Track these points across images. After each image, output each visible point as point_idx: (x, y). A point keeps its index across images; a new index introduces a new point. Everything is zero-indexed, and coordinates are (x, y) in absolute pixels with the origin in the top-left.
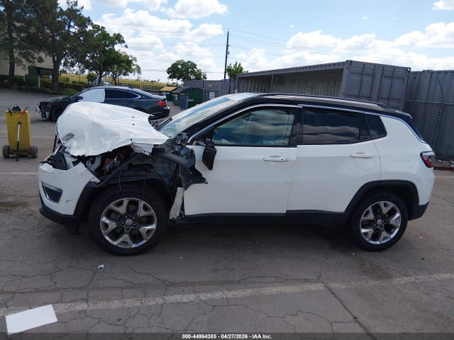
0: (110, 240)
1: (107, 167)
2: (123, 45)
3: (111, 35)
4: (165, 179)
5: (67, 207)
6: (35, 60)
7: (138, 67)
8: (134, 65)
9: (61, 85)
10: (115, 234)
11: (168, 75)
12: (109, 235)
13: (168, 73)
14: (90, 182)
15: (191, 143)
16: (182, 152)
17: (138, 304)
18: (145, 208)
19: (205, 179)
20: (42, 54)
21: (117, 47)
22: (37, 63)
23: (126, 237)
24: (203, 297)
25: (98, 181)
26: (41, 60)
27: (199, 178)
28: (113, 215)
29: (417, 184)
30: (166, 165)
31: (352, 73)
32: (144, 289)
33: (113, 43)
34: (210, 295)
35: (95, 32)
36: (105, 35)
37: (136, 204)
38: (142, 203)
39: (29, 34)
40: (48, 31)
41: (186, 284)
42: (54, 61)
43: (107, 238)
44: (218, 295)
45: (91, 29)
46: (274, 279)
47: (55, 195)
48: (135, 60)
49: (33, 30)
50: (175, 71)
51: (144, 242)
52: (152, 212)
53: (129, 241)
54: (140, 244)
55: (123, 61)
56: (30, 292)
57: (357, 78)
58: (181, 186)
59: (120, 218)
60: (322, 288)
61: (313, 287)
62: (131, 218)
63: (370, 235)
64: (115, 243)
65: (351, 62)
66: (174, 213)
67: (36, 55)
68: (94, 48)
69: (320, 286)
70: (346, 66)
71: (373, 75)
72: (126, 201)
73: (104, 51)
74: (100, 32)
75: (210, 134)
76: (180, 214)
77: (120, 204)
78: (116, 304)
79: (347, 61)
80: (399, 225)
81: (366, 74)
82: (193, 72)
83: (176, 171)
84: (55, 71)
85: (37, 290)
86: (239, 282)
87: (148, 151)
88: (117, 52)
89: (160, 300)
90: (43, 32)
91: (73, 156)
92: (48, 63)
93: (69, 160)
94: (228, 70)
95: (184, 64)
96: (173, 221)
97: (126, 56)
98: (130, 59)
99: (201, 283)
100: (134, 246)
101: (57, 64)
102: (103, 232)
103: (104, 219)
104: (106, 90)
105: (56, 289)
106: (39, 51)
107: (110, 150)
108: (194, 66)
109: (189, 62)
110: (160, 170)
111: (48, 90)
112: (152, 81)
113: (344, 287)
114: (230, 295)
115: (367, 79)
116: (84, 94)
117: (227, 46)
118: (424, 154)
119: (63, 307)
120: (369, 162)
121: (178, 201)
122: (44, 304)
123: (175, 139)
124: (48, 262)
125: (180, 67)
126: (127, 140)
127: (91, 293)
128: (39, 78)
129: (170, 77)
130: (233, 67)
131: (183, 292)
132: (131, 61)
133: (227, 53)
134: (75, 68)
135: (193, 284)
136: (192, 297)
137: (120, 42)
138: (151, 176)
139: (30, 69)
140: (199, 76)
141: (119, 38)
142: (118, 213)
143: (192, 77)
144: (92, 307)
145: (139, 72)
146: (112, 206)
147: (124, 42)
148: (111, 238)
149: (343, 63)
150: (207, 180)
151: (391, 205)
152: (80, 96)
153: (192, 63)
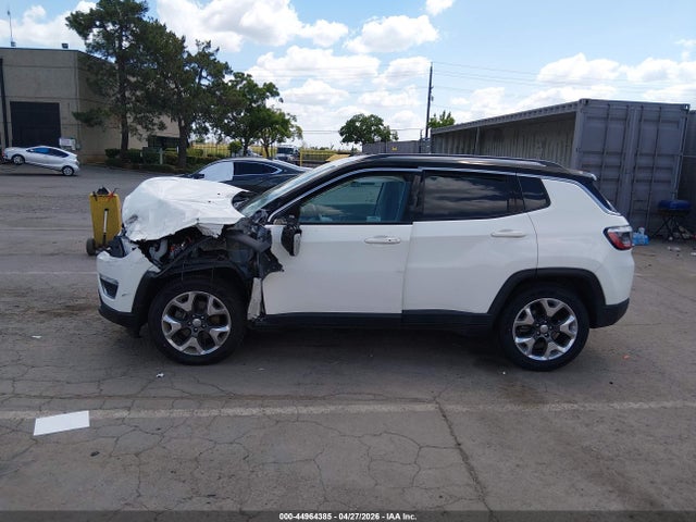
0: (174, 345)
1: (172, 254)
2: (278, 98)
3: (261, 86)
4: (242, 269)
5: (124, 303)
6: (155, 127)
7: (299, 129)
8: (292, 126)
9: (190, 160)
10: (181, 337)
11: (341, 138)
12: (172, 338)
13: (342, 134)
14: (148, 272)
15: (271, 223)
16: (259, 234)
17: (187, 415)
18: (216, 305)
19: (281, 266)
20: (166, 119)
21: (270, 103)
22: (157, 130)
23: (193, 341)
24: (268, 411)
25: (158, 270)
26: (162, 126)
27: (275, 266)
28: (178, 314)
29: (598, 274)
30: (245, 251)
31: (589, 118)
32: (201, 400)
33: (264, 97)
34: (278, 410)
35: (238, 83)
36: (252, 86)
37: (205, 299)
38: (212, 298)
39: (147, 91)
40: (173, 86)
41: (255, 397)
42: (181, 128)
43: (171, 342)
44: (289, 410)
45: (233, 78)
46: (371, 396)
47: (112, 288)
48: (294, 118)
49: (151, 86)
50: (351, 131)
51: (216, 348)
52: (225, 310)
53: (198, 347)
54: (210, 351)
55: (277, 123)
56: (70, 398)
57: (599, 125)
58: (258, 277)
59: (185, 318)
60: (433, 409)
61: (419, 407)
62: (199, 318)
63: (530, 346)
64: (181, 349)
65: (587, 101)
66: (253, 312)
67: (156, 121)
68: (236, 106)
69: (431, 407)
70: (580, 107)
71: (625, 120)
72: (191, 295)
73: (249, 110)
74: (245, 82)
75: (295, 210)
76: (261, 313)
77: (185, 299)
78: (162, 413)
79: (581, 101)
80: (575, 333)
81: (612, 119)
82: (378, 132)
83: (254, 258)
84: (182, 141)
85: (78, 397)
86: (324, 398)
87: (217, 232)
88: (269, 110)
89: (215, 412)
90: (166, 87)
91: (132, 242)
92: (172, 130)
93: (128, 246)
94: (431, 124)
95: (365, 120)
96: (252, 322)
97: (282, 115)
98: (287, 117)
99: (274, 397)
100: (203, 353)
101: (185, 131)
102: (166, 334)
103: (166, 318)
104: (235, 164)
105: (99, 396)
106: (160, 114)
107: (173, 233)
108: (380, 121)
109: (372, 116)
110: (237, 257)
111: (173, 167)
112: (322, 149)
113: (464, 410)
114: (304, 410)
115: (616, 127)
116: (207, 171)
117: (430, 88)
118: (609, 231)
119: (99, 414)
120: (520, 242)
121: (256, 296)
122: (80, 410)
123: (253, 217)
124: (100, 369)
125: (358, 124)
126: (193, 220)
127: (137, 402)
128: (161, 152)
129: (344, 141)
130: (438, 120)
131: (247, 406)
132: (288, 121)
133: (430, 98)
134: (209, 135)
135: (263, 397)
136: (255, 411)
137: (272, 95)
138: (222, 264)
139: (149, 140)
140: (386, 136)
141: (271, 90)
142: (183, 311)
143: (377, 138)
144: (134, 414)
145: (300, 136)
146: (175, 301)
147: (278, 95)
148: (175, 342)
149: (575, 104)
150: (284, 268)
151: (561, 304)
152: (201, 173)
153: (376, 118)
